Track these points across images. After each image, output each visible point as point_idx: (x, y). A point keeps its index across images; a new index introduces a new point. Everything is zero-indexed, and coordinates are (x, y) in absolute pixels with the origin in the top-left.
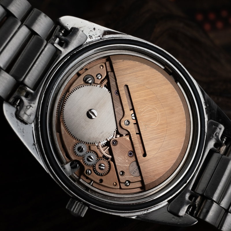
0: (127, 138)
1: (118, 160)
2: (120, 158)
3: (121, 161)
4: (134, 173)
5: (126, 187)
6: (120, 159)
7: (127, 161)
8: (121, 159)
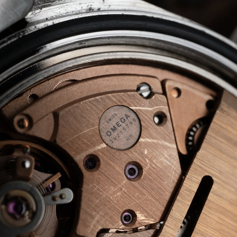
0: (143, 218)
1: (170, 156)
2: (165, 161)
3: (162, 154)
4: (126, 115)
5: (147, 80)
6: (165, 158)
7: (146, 152)
8: (162, 159)
